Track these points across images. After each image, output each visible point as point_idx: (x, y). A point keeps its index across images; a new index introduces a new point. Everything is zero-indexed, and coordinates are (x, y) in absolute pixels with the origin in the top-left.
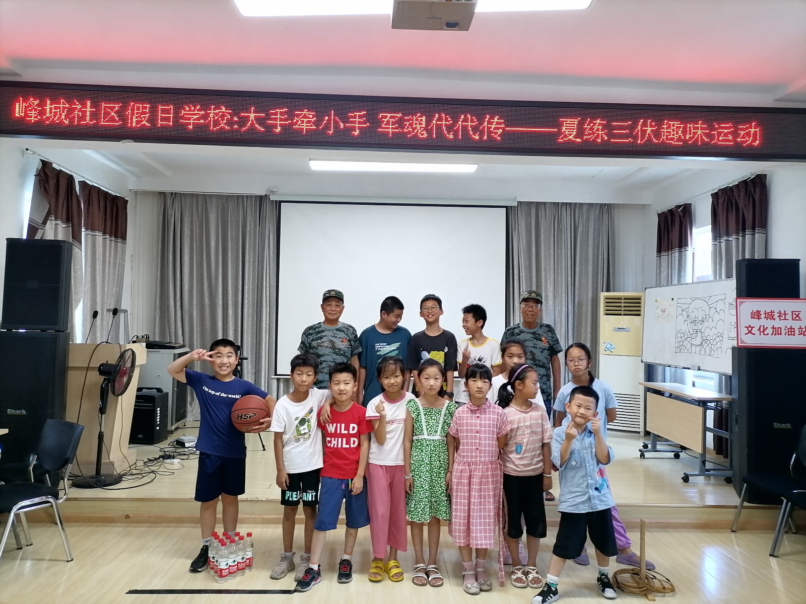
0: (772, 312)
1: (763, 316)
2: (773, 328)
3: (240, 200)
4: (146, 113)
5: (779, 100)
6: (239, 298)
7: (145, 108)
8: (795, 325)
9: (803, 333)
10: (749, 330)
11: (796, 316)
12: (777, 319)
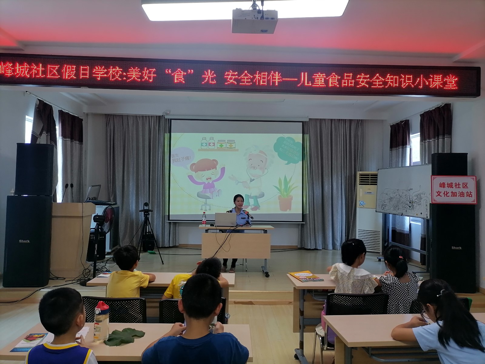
0: (452, 183)
1: (446, 186)
3: (148, 118)
4: (73, 71)
5: (456, 62)
6: (148, 175)
7: (73, 68)
8: (465, 191)
9: (469, 195)
10: (439, 194)
11: (465, 186)
12: (454, 187)
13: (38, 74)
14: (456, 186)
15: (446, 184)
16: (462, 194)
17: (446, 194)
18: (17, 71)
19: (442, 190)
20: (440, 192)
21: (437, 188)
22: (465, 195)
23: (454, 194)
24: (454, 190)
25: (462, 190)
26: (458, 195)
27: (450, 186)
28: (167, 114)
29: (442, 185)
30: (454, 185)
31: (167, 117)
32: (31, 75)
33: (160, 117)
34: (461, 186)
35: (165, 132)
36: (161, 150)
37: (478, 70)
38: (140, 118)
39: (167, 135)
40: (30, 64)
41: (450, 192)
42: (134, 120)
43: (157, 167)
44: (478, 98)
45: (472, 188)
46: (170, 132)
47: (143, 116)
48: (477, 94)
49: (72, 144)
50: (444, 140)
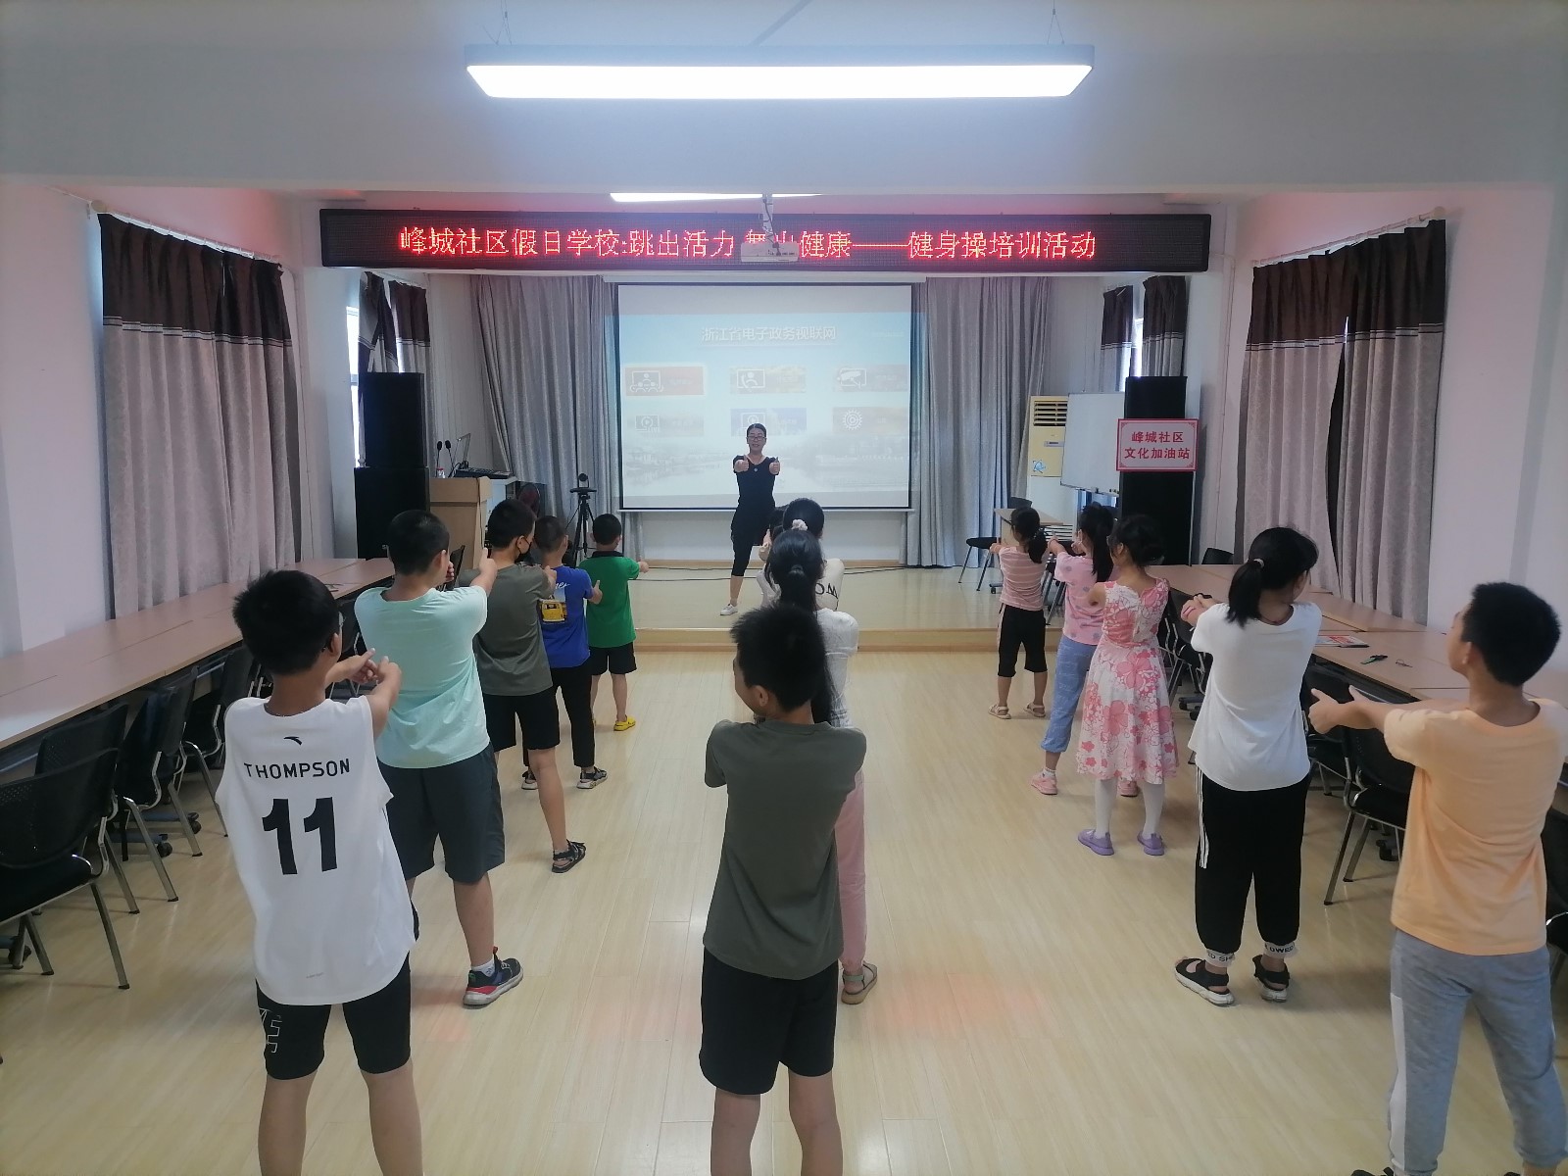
0: (1154, 433)
1: (1144, 438)
2: (1154, 450)
8: (1176, 446)
9: (1184, 454)
10: (1131, 453)
11: (1178, 437)
12: (1159, 441)
14: (1161, 438)
15: (1144, 434)
16: (1171, 454)
17: (1143, 453)
19: (1136, 446)
20: (1133, 450)
21: (1128, 443)
22: (1177, 454)
23: (1157, 454)
24: (1159, 445)
25: (1171, 445)
26: (1164, 454)
27: (1151, 437)
29: (1138, 437)
30: (1158, 437)
34: (1170, 438)
35: (604, 313)
37: (1208, 217)
41: (1150, 450)
44: (1205, 273)
45: (1189, 442)
46: (616, 314)
48: (1203, 267)
49: (415, 349)
50: (1170, 343)
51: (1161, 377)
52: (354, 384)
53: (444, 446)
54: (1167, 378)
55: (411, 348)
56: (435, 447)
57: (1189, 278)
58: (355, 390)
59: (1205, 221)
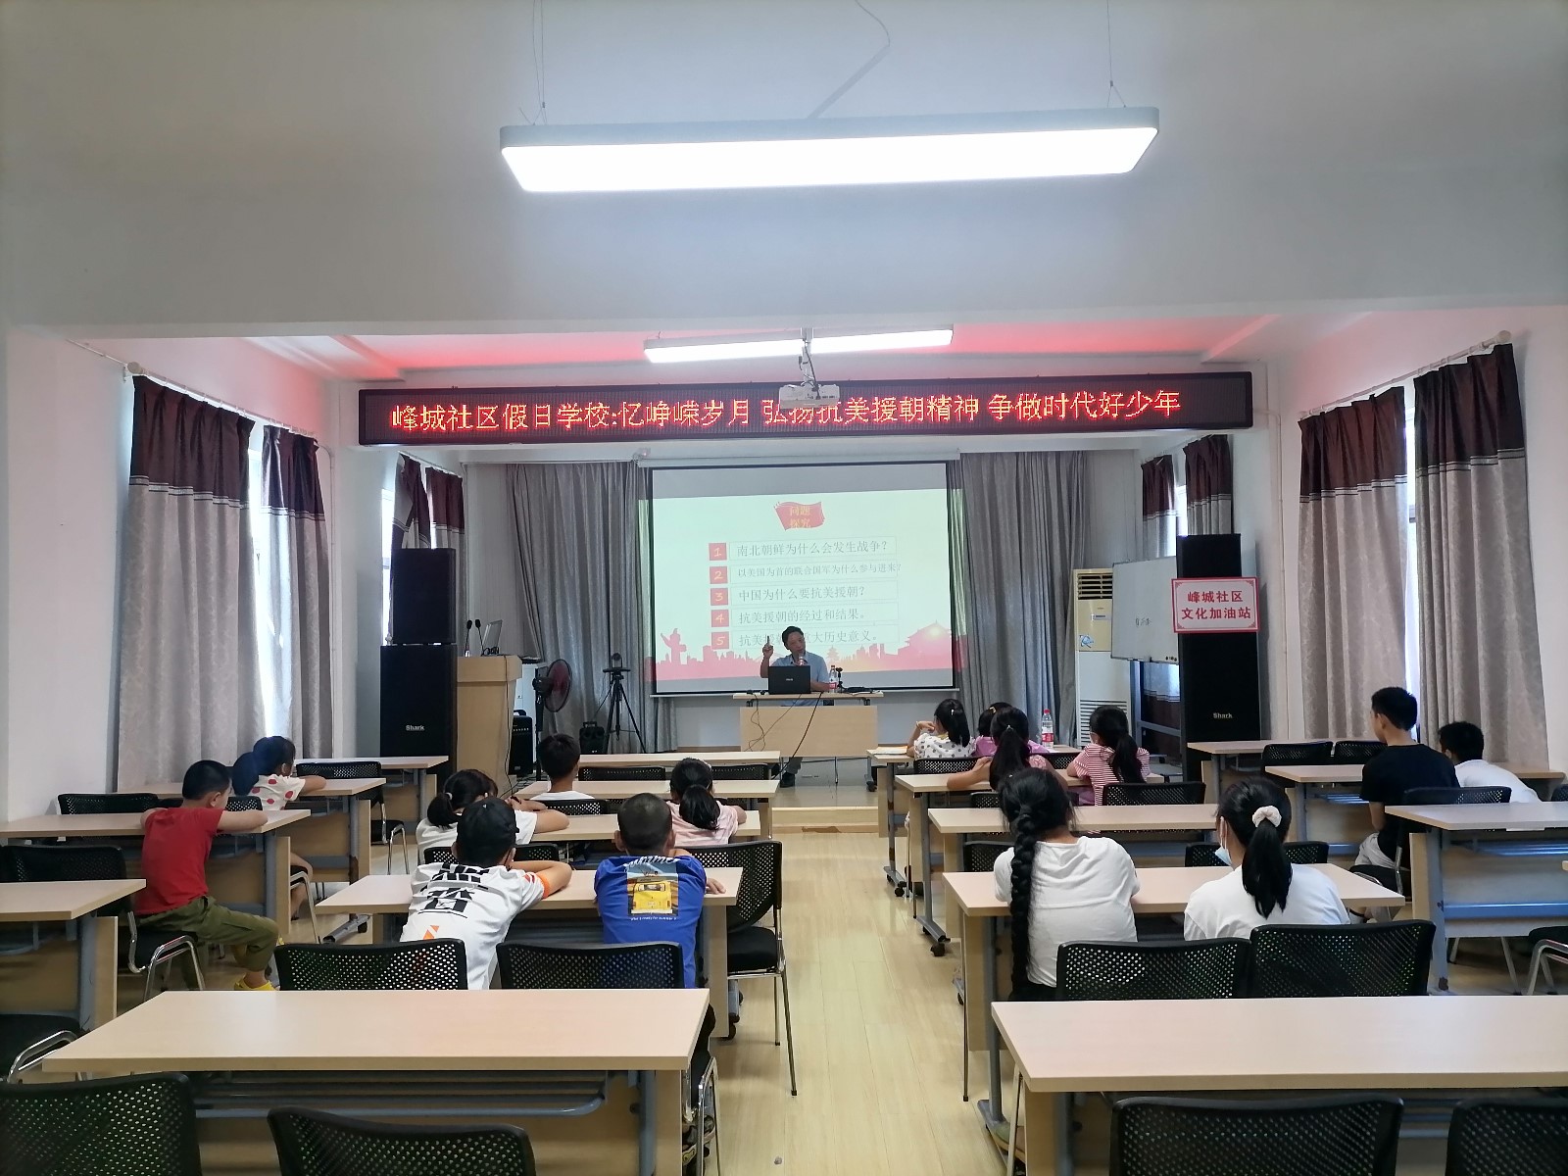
0: (1211, 593)
1: (1201, 598)
2: (1212, 610)
3: (599, 469)
4: (522, 414)
5: (1205, 363)
6: (604, 595)
7: (522, 409)
8: (1236, 606)
9: (1244, 614)
10: (1187, 613)
11: (1237, 597)
12: (1216, 600)
13: (460, 422)
14: (1219, 597)
15: (1200, 594)
16: (1231, 614)
17: (1201, 614)
18: (425, 421)
19: (1193, 606)
20: (1190, 611)
21: (1183, 603)
22: (1237, 614)
23: (1216, 614)
24: (1217, 605)
25: (1230, 605)
26: (1223, 614)
27: (1208, 597)
28: (643, 459)
29: (1194, 597)
30: (1215, 596)
31: (641, 464)
32: (449, 426)
33: (625, 464)
34: (1228, 598)
35: (638, 498)
36: (630, 540)
37: (1248, 376)
38: (581, 468)
39: (643, 504)
40: (447, 408)
41: (1209, 610)
42: (568, 474)
43: (623, 576)
44: (1250, 429)
45: (1249, 601)
46: (650, 498)
47: (588, 465)
48: (1247, 422)
49: (449, 535)
50: (1218, 504)
51: (1211, 536)
52: (387, 567)
53: (474, 623)
54: (1217, 537)
55: (445, 533)
56: (465, 626)
57: (1232, 436)
58: (387, 574)
59: (1247, 377)
